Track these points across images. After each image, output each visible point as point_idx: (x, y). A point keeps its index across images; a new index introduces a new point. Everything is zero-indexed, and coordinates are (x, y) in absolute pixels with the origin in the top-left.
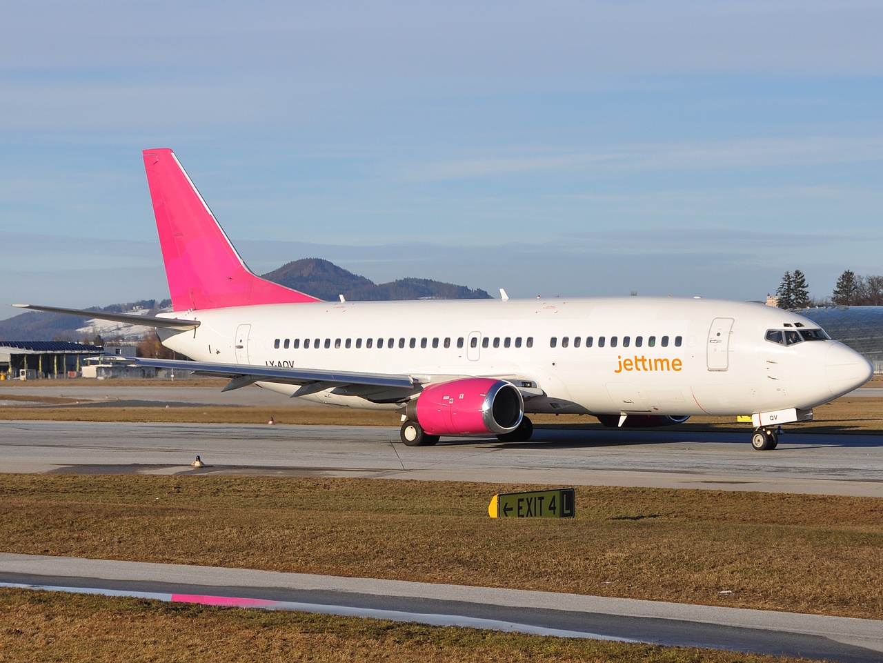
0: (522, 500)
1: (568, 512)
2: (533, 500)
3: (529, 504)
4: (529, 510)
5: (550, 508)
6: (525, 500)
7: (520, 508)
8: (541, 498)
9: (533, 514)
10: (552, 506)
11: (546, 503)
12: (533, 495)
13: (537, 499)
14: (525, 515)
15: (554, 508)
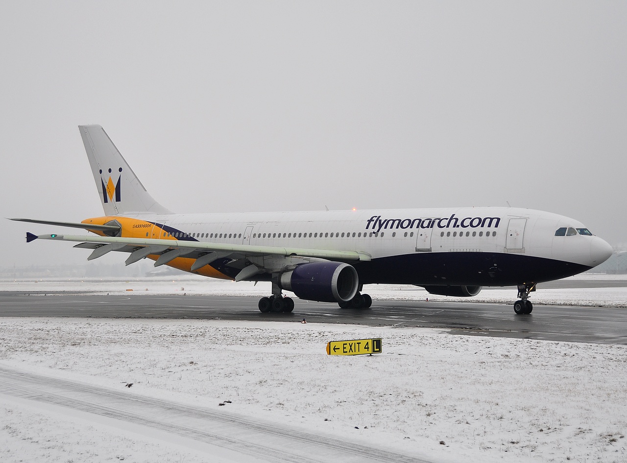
1: (378, 350)
2: (353, 344)
3: (351, 346)
4: (351, 349)
6: (348, 344)
7: (344, 348)
8: (359, 343)
9: (354, 351)
10: (367, 347)
11: (362, 345)
13: (356, 343)
14: (348, 352)
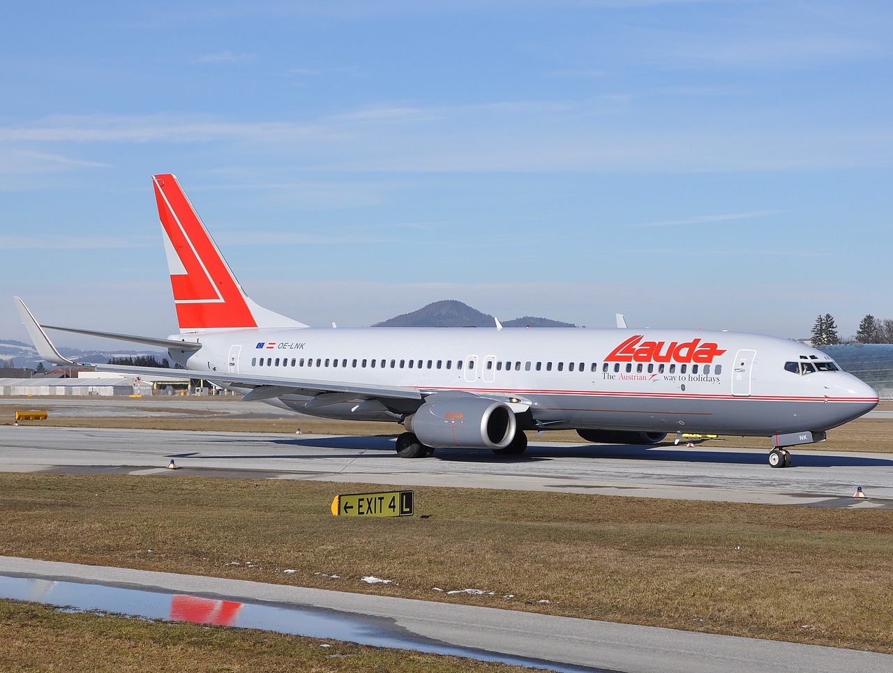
0: (363, 500)
1: (408, 510)
2: (373, 500)
3: (369, 504)
4: (369, 508)
5: (390, 507)
6: (366, 500)
7: (360, 506)
8: (381, 499)
9: (373, 511)
10: (392, 505)
11: (386, 502)
12: (374, 496)
13: (377, 499)
14: (365, 513)
15: (394, 507)
